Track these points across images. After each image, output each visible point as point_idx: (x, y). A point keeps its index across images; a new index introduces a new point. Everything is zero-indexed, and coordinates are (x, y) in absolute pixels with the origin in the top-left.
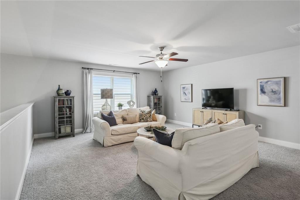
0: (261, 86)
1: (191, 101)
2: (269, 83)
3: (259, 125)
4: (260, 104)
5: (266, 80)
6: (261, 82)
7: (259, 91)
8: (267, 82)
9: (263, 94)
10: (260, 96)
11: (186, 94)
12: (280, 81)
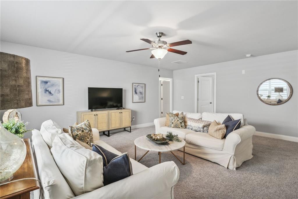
0: (135, 88)
1: (61, 103)
2: (139, 86)
3: (133, 117)
4: (134, 101)
5: (137, 85)
6: (135, 86)
7: (134, 92)
8: (138, 86)
9: (136, 94)
10: (134, 95)
11: (50, 93)
12: (143, 86)
